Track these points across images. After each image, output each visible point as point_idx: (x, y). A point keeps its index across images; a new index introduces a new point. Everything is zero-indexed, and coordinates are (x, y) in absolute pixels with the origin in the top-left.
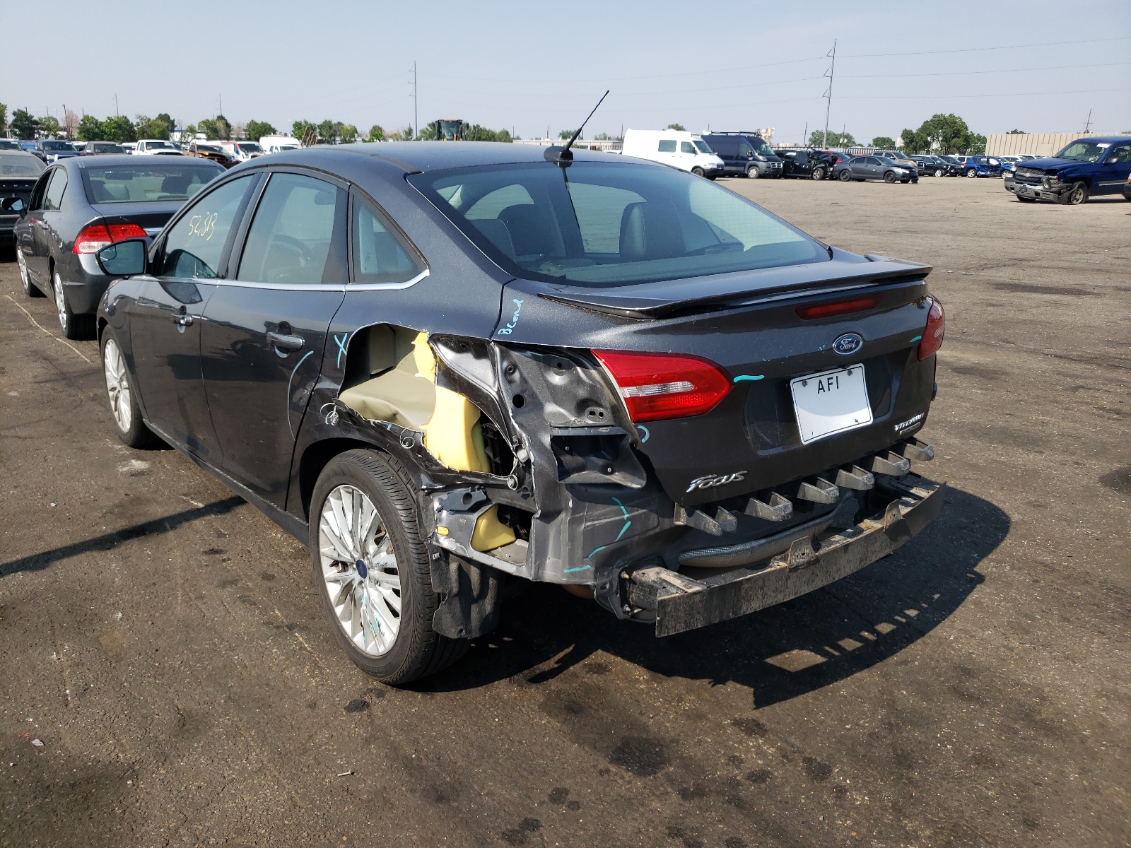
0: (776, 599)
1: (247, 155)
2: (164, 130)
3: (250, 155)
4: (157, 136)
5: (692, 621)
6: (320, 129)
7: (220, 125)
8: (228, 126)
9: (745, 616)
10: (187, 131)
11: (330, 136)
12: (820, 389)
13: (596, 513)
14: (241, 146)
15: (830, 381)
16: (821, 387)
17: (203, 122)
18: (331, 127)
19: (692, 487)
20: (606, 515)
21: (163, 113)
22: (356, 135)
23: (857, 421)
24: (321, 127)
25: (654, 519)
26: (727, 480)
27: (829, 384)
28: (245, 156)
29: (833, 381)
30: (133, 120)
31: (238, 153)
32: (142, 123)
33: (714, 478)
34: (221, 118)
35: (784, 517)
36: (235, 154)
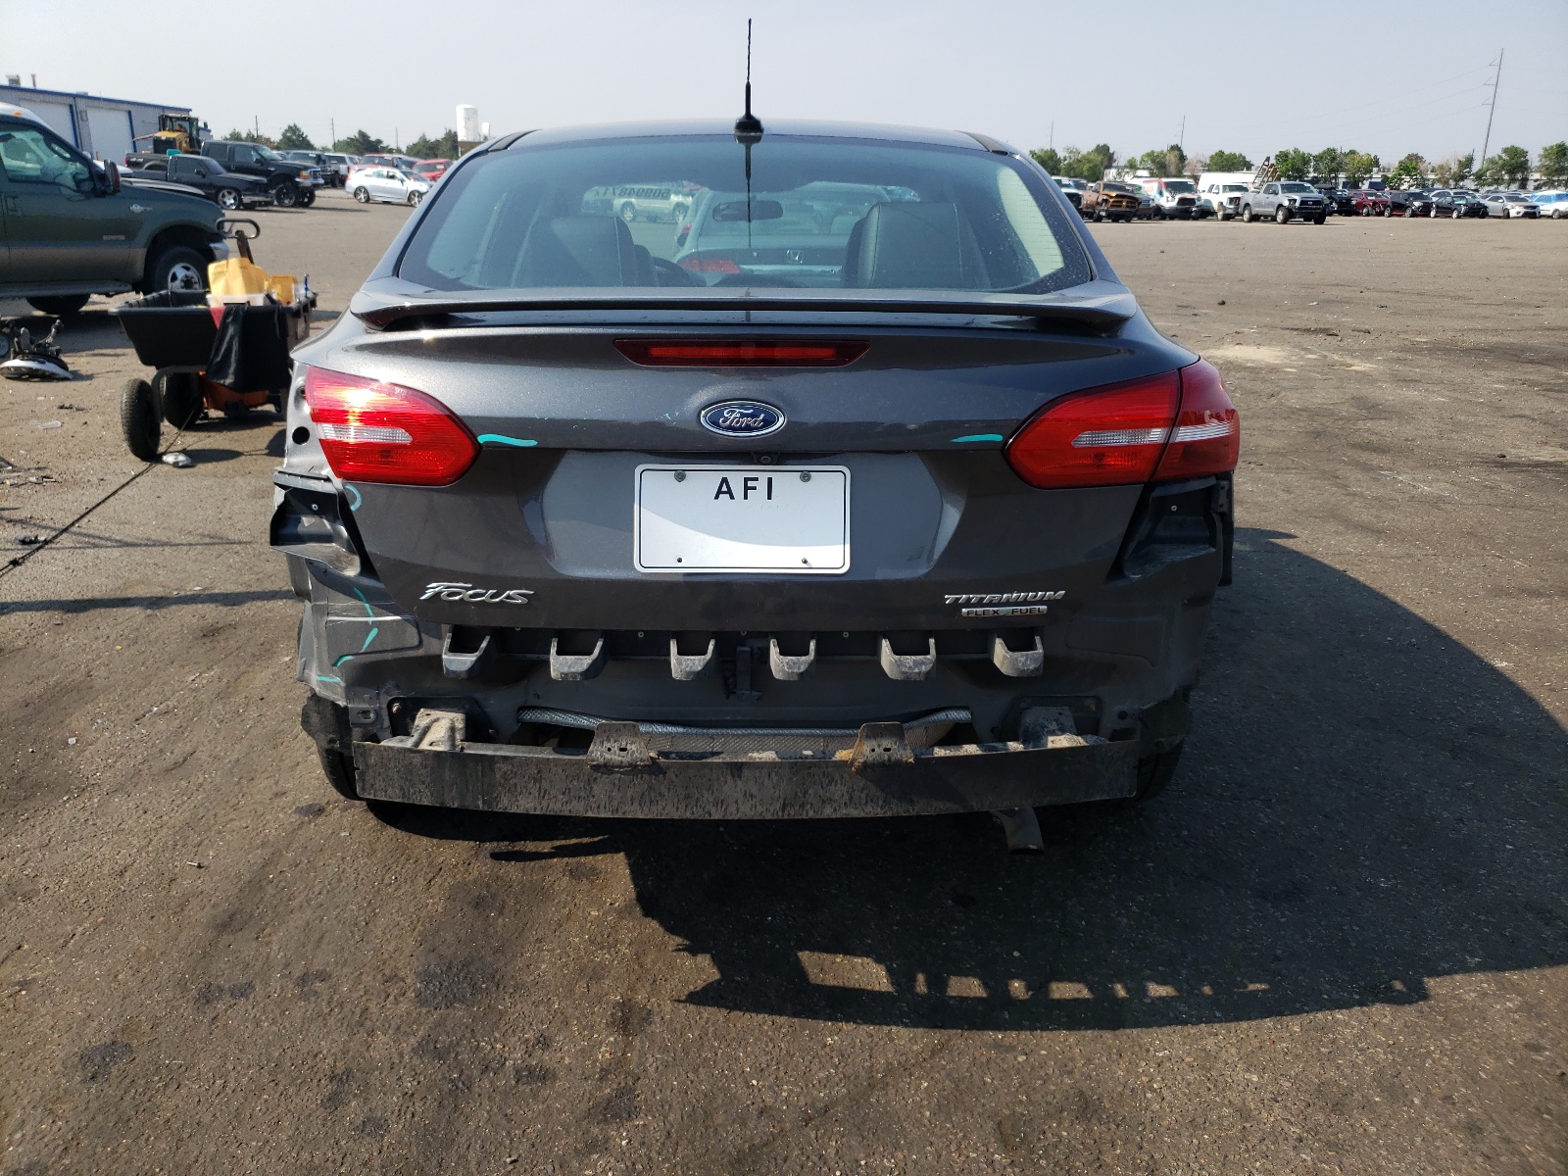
0: (569, 807)
1: (1173, 197)
2: (1095, 166)
3: (1178, 196)
4: (1086, 173)
5: (412, 791)
6: (1315, 161)
7: (1172, 158)
8: (1182, 158)
9: (505, 815)
10: (1125, 167)
11: (1330, 172)
12: (720, 492)
13: (339, 605)
14: (1168, 185)
15: (750, 484)
16: (724, 489)
17: (1148, 155)
18: (1333, 159)
19: (429, 594)
20: (350, 611)
21: (1101, 144)
22: (1375, 169)
23: (805, 562)
24: (1319, 158)
25: (411, 636)
26: (493, 596)
27: (746, 488)
28: (1170, 198)
29: (762, 485)
30: (1061, 154)
31: (1161, 194)
32: (1070, 158)
33: (468, 589)
34: (1176, 148)
35: (566, 674)
36: (1158, 196)
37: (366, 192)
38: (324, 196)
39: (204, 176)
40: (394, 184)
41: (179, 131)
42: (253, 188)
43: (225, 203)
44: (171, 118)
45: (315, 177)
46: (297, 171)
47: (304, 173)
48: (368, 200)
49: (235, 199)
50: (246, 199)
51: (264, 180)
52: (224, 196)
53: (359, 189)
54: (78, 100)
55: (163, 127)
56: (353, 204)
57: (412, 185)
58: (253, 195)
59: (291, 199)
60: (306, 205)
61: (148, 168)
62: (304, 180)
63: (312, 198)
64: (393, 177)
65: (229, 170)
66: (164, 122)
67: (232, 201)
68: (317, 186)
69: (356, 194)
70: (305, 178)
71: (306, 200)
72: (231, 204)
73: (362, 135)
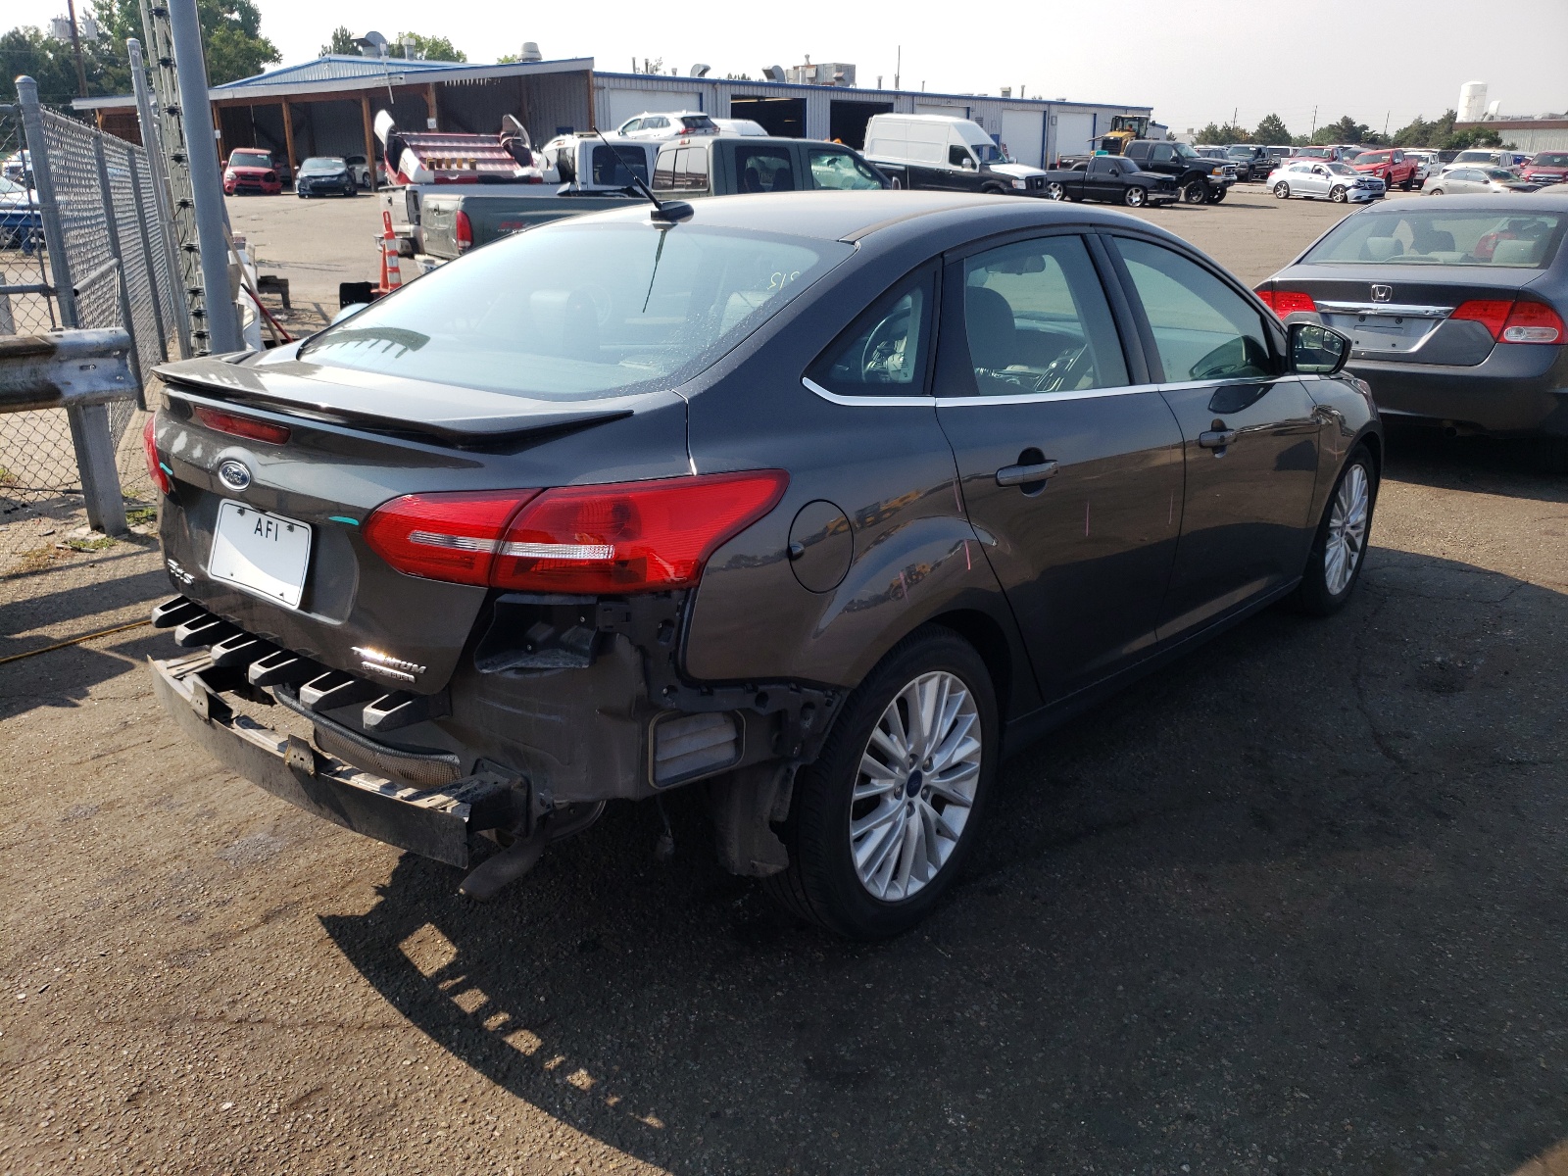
23: (282, 595)
37: (1287, 187)
38: (1237, 191)
39: (1117, 175)
40: (1319, 179)
41: (1128, 131)
42: (1161, 185)
43: (1131, 200)
44: (1123, 119)
45: (1228, 174)
46: (1210, 168)
47: (1217, 170)
48: (1287, 196)
49: (1141, 196)
50: (1151, 197)
51: (1173, 177)
52: (1131, 194)
53: (1280, 184)
54: (1052, 107)
55: (1114, 128)
56: (1271, 200)
57: (1337, 179)
58: (1159, 193)
59: (1199, 196)
60: (1214, 202)
61: (1076, 169)
62: (1216, 178)
63: (1223, 195)
64: (1318, 171)
65: (1144, 168)
66: (1117, 123)
67: (1138, 199)
68: (1230, 183)
69: (1276, 189)
70: (1218, 174)
71: (1216, 197)
72: (1137, 202)
73: (1347, 121)
